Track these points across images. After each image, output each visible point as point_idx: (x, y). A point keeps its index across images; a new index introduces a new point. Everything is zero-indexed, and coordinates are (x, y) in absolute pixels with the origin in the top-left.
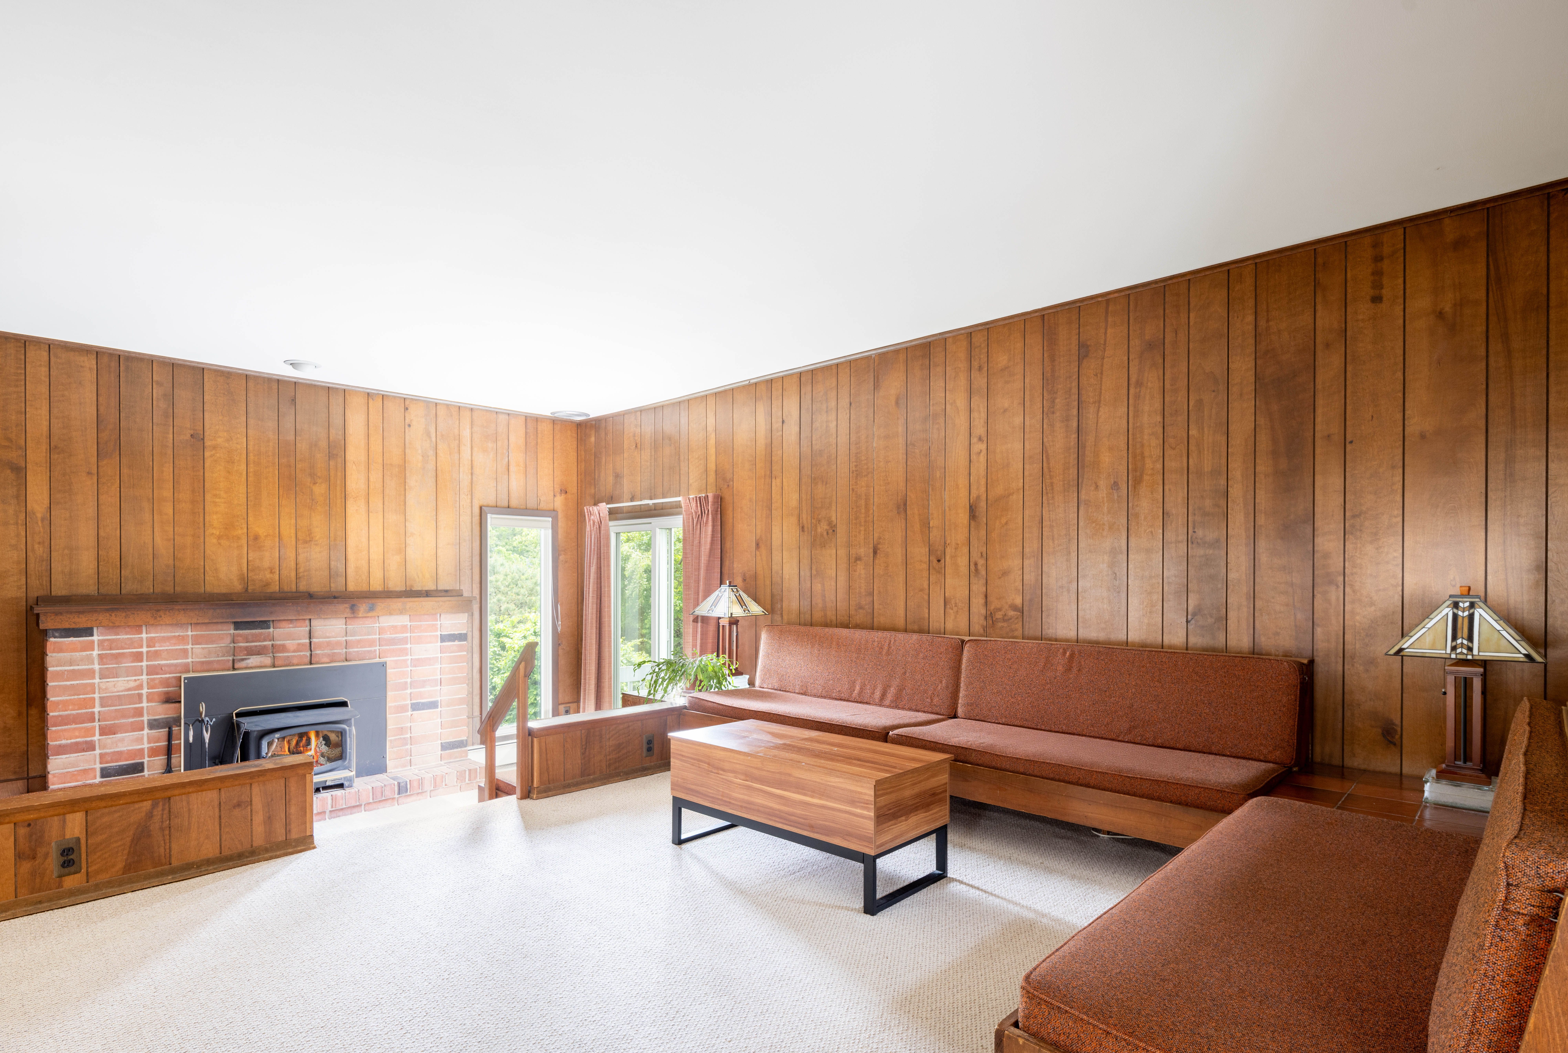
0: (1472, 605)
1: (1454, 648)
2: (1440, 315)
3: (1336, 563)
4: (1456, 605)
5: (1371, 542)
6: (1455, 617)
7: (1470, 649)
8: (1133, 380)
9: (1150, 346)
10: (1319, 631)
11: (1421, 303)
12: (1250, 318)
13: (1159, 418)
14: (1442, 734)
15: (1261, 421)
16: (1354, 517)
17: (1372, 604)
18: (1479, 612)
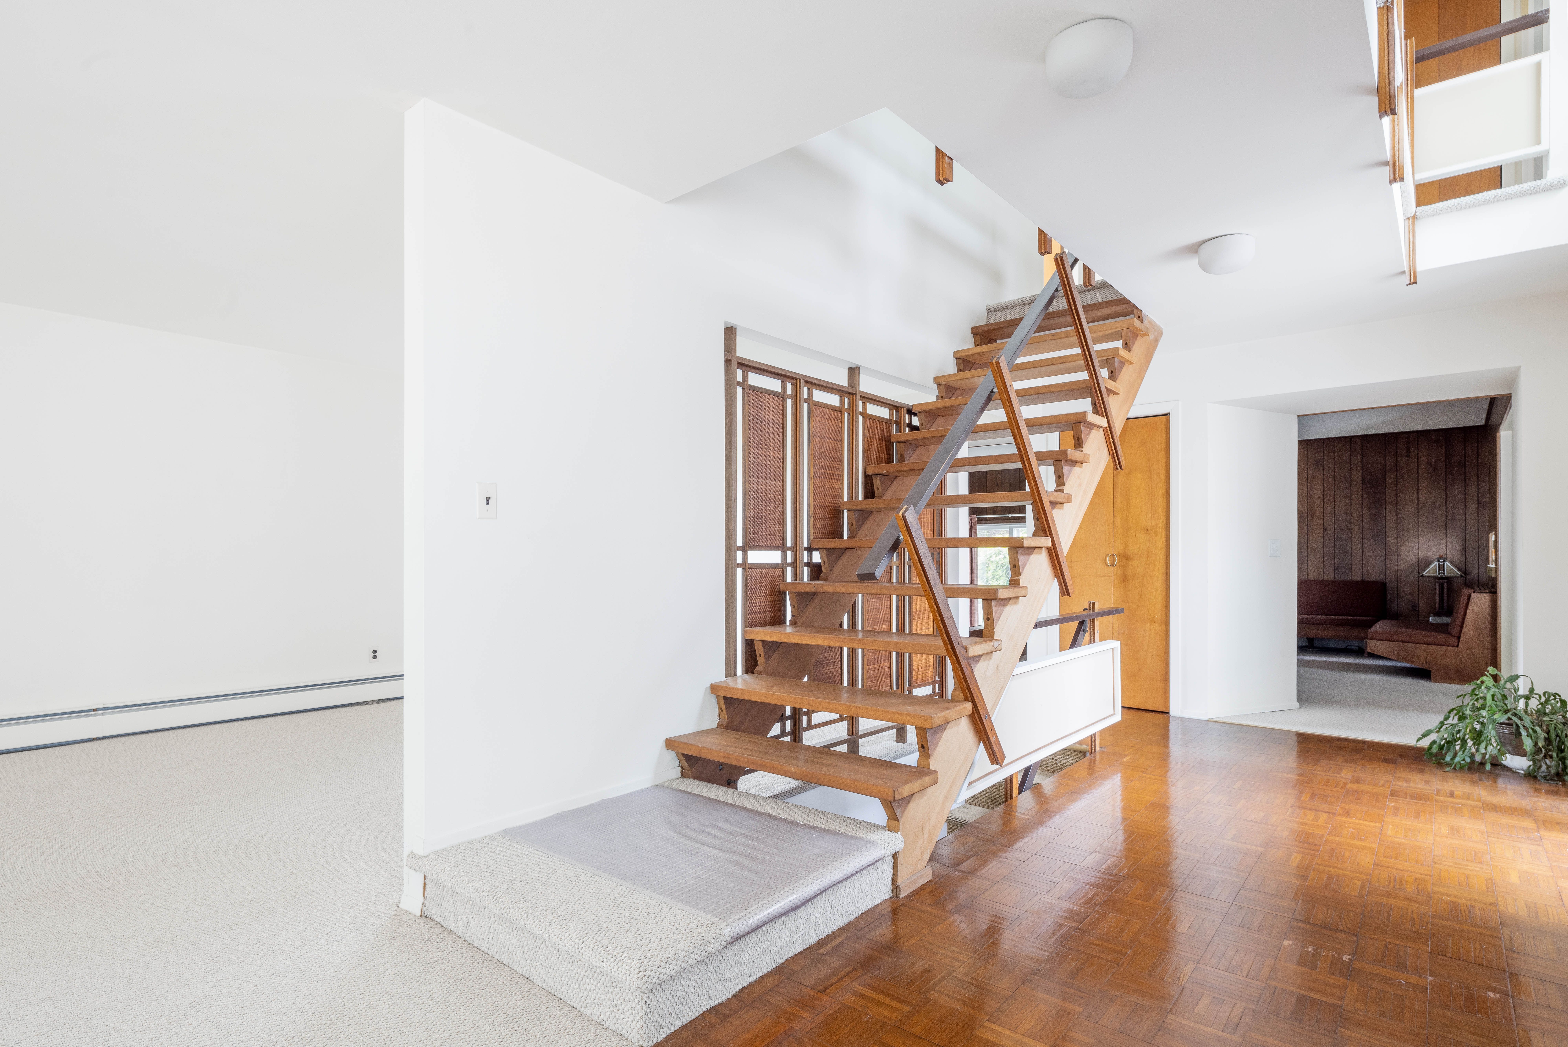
0: (1444, 561)
1: (1439, 574)
2: (1430, 464)
3: (1394, 548)
4: (1439, 561)
5: (1407, 540)
6: (1439, 564)
7: (1444, 574)
8: (1309, 475)
9: (1317, 463)
10: (1388, 572)
11: (1424, 459)
12: (1360, 457)
13: (1322, 492)
14: (1435, 603)
15: (1365, 495)
16: (1400, 531)
17: (1407, 562)
18: (1446, 563)
